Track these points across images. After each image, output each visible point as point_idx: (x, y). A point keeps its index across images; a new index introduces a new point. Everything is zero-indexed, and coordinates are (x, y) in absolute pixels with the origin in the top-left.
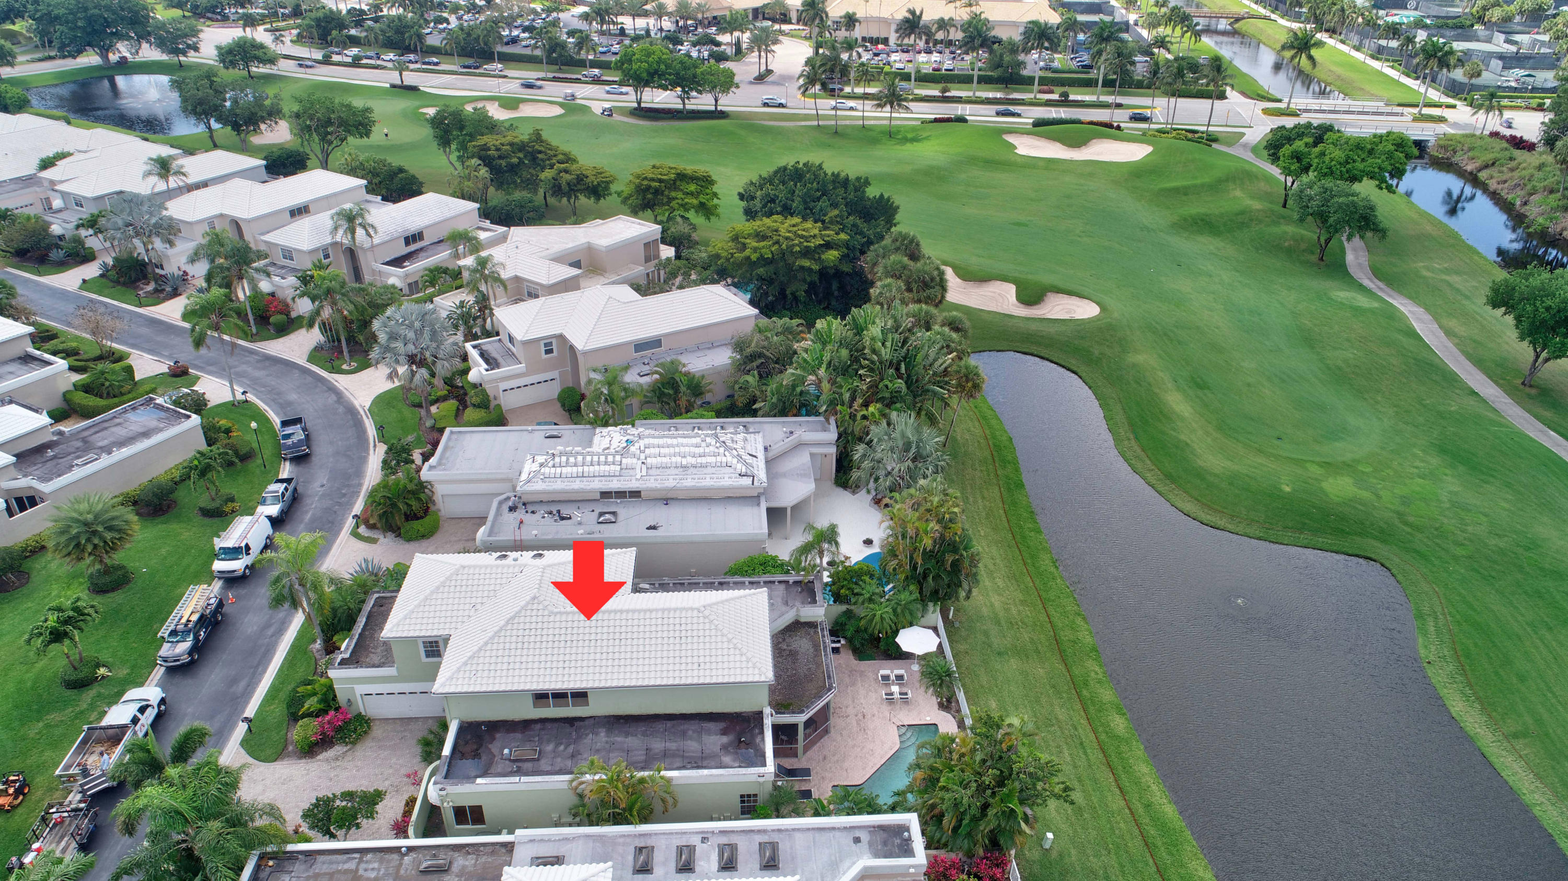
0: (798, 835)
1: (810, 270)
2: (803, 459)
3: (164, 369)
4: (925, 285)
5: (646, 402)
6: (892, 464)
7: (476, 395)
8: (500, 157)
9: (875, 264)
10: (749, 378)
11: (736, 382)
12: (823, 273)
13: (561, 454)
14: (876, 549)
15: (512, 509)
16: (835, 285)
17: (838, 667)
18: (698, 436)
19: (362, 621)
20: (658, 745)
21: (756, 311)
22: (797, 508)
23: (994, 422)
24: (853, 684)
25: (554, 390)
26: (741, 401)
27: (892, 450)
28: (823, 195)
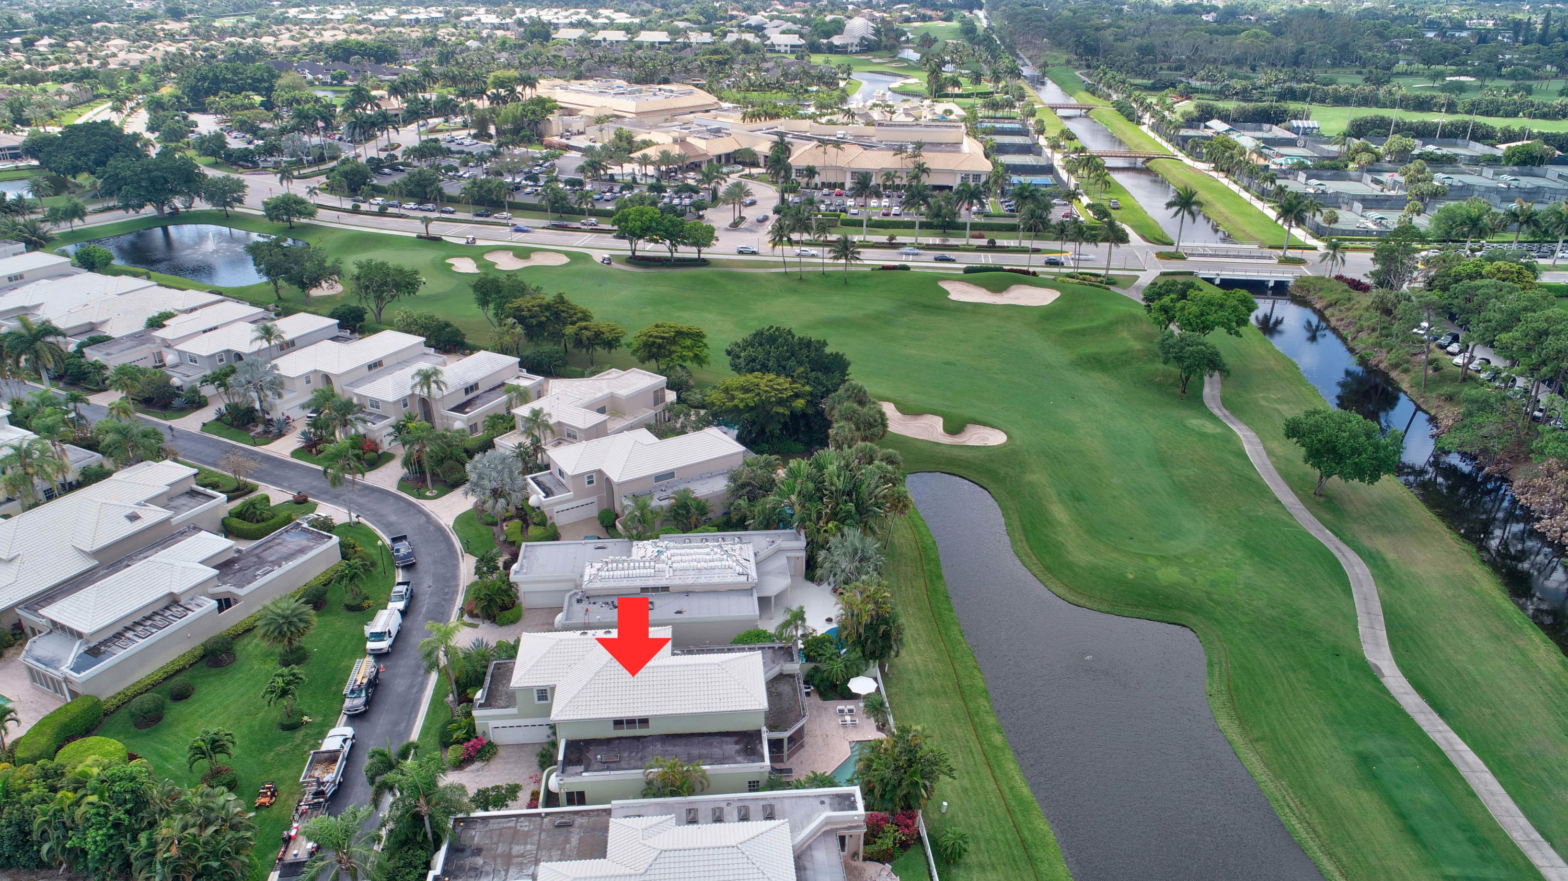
0: (786, 801)
1: (783, 415)
2: (781, 561)
3: (290, 498)
4: (871, 425)
5: (666, 521)
6: (845, 564)
7: (537, 515)
8: (531, 317)
9: (832, 409)
10: (741, 502)
11: (732, 504)
12: (793, 415)
13: (612, 562)
14: (834, 625)
15: (579, 601)
16: (802, 423)
17: (810, 705)
18: (707, 547)
19: (488, 679)
20: (695, 751)
21: (744, 448)
22: (778, 597)
23: (922, 529)
24: (820, 716)
25: (594, 511)
26: (735, 517)
27: (845, 554)
28: (793, 355)
